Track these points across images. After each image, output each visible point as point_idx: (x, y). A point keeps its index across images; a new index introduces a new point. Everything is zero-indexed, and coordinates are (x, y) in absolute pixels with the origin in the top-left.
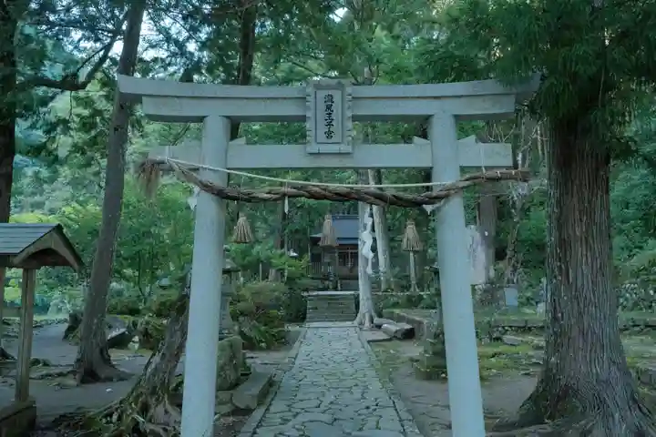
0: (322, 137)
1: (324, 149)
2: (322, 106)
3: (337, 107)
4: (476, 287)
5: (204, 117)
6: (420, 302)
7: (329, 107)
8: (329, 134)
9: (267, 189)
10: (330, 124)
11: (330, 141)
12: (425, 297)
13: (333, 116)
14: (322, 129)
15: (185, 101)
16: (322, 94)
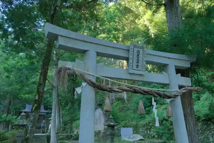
0: (135, 67)
1: (136, 72)
2: (136, 54)
3: (141, 55)
4: (101, 132)
5: (86, 51)
6: (71, 138)
7: (138, 55)
8: (137, 66)
9: (118, 87)
10: (138, 62)
11: (138, 69)
12: (73, 135)
13: (139, 59)
14: (135, 64)
15: (78, 41)
16: (136, 50)
